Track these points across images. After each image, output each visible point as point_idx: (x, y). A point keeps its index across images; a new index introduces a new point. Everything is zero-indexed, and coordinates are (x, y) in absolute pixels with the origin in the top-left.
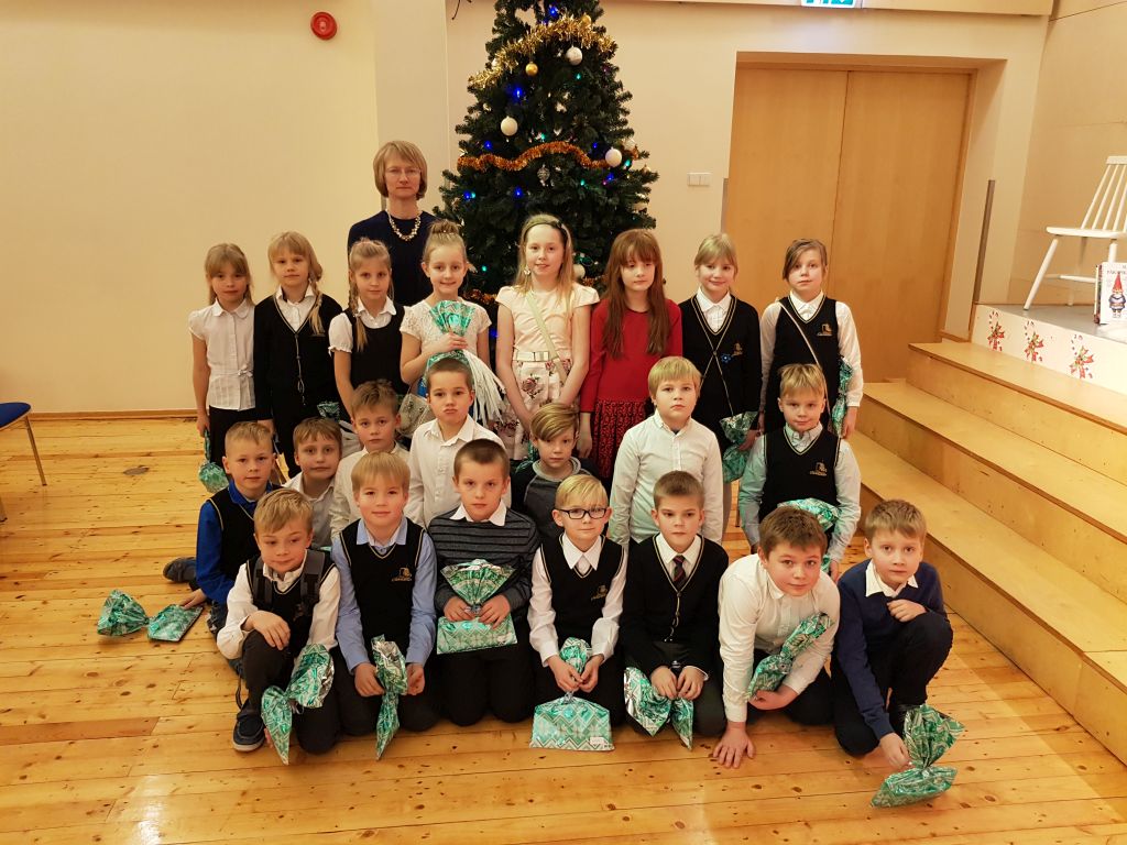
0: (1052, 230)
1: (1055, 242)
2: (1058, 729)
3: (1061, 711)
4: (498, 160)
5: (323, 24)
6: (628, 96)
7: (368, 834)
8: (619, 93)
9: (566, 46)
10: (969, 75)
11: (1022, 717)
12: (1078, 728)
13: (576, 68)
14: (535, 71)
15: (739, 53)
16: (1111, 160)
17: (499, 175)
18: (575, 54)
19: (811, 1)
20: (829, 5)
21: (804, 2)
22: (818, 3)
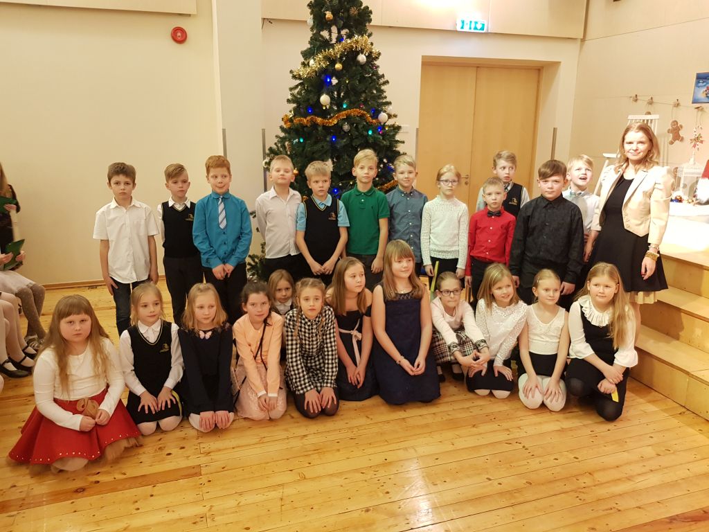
0: (606, 155)
1: (607, 161)
2: (680, 414)
3: (678, 405)
4: (319, 120)
5: (179, 34)
6: (387, 82)
7: (367, 511)
8: (382, 81)
9: (357, 53)
10: (539, 70)
11: (662, 410)
12: (688, 412)
13: (362, 66)
14: (341, 68)
15: (423, 57)
17: (320, 129)
18: (362, 58)
19: (462, 28)
20: (472, 31)
21: (459, 29)
22: (466, 29)
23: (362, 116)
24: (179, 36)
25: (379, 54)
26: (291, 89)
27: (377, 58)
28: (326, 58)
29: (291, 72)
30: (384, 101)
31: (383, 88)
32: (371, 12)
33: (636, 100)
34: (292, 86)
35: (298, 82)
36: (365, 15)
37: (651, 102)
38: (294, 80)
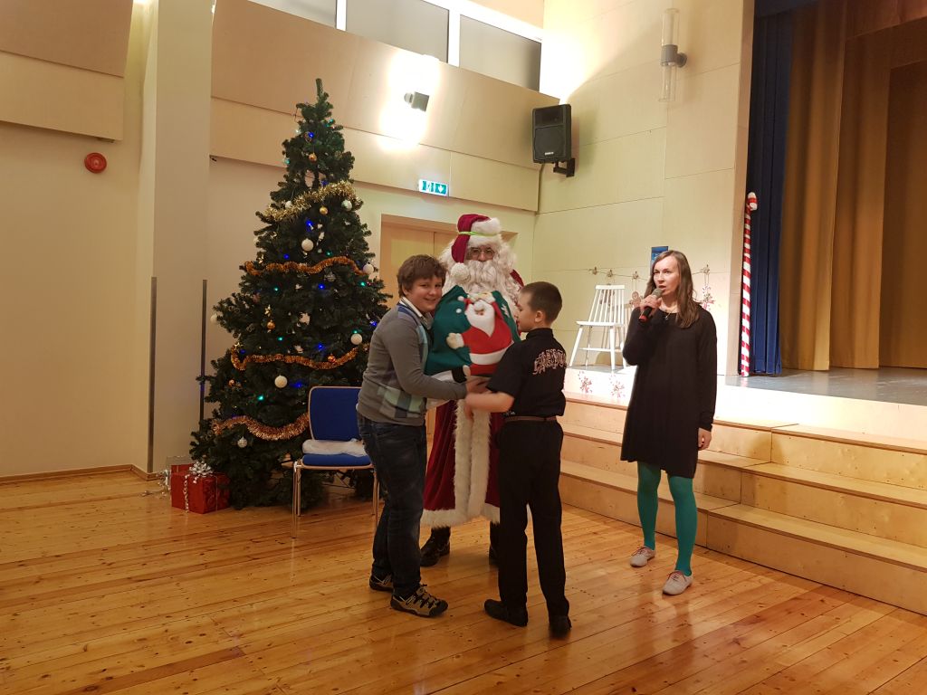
0: (578, 322)
1: (581, 330)
4: (300, 266)
5: (95, 162)
6: (369, 233)
8: (365, 230)
9: (343, 199)
13: (348, 212)
14: (326, 213)
15: (383, 215)
16: (598, 287)
17: (301, 276)
18: (347, 204)
19: (424, 189)
20: (434, 193)
21: (421, 190)
22: (428, 191)
23: (350, 265)
24: (95, 164)
25: (362, 202)
26: (256, 233)
27: (358, 207)
28: (309, 201)
29: (258, 214)
30: (368, 252)
31: (366, 239)
32: (353, 158)
33: (595, 273)
34: (258, 229)
35: (267, 225)
36: (348, 161)
37: (610, 275)
38: (263, 223)
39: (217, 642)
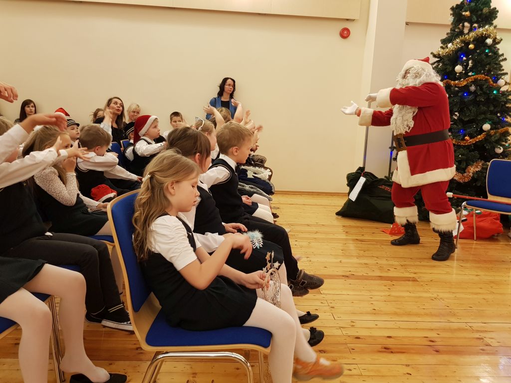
4: (452, 82)
8: (501, 58)
9: (486, 38)
13: (489, 46)
14: (473, 48)
17: (453, 88)
18: (489, 41)
23: (486, 80)
24: (345, 34)
25: (502, 40)
28: (463, 41)
29: (432, 53)
30: (502, 72)
31: (502, 63)
32: (498, 11)
36: (493, 14)
39: (403, 273)
